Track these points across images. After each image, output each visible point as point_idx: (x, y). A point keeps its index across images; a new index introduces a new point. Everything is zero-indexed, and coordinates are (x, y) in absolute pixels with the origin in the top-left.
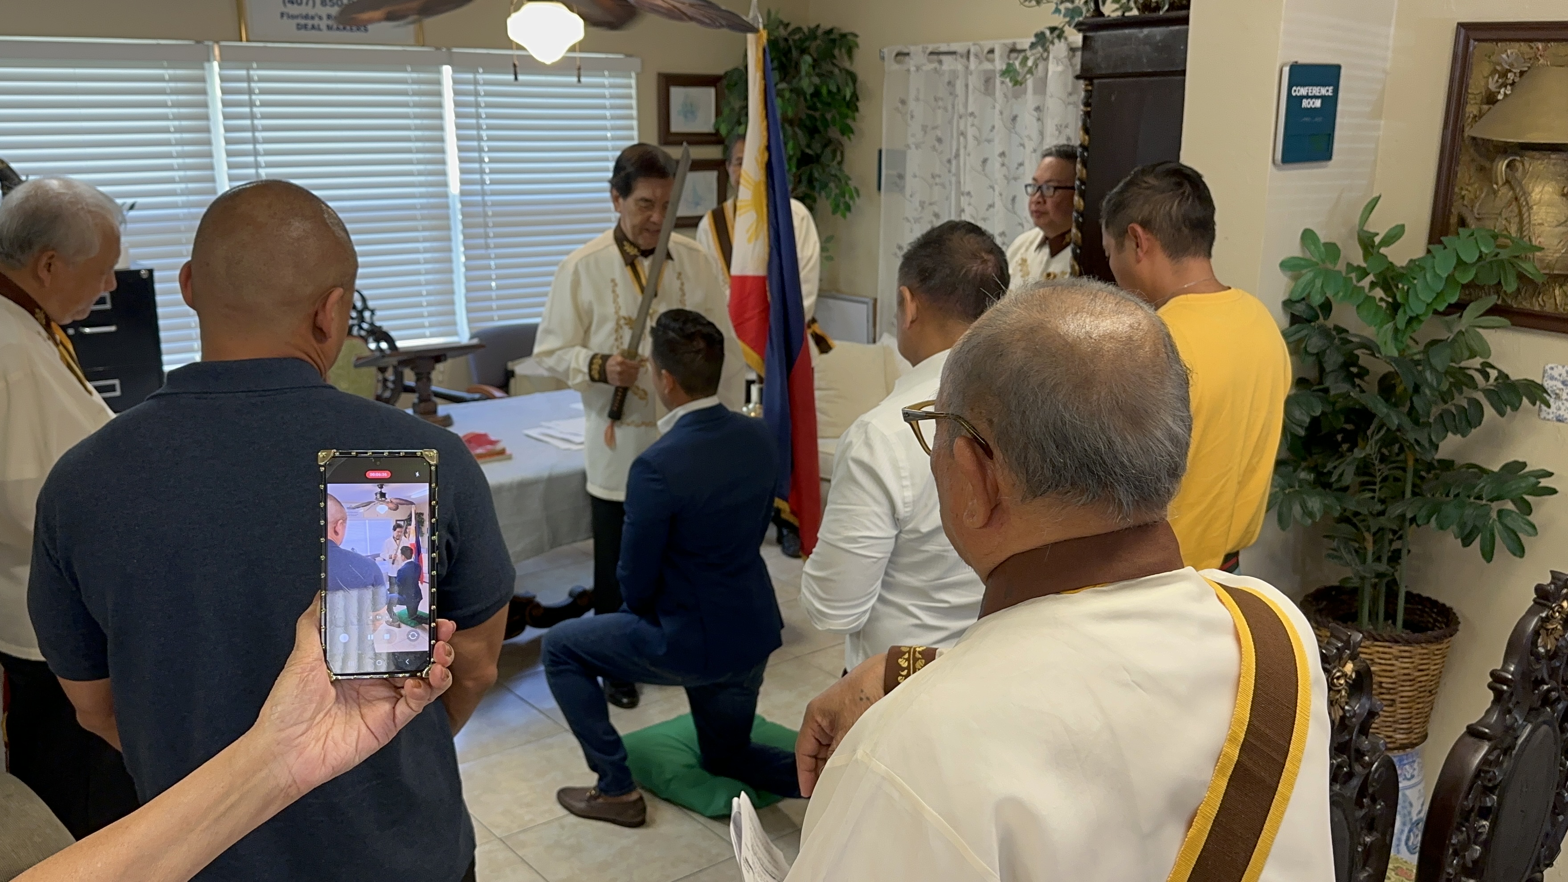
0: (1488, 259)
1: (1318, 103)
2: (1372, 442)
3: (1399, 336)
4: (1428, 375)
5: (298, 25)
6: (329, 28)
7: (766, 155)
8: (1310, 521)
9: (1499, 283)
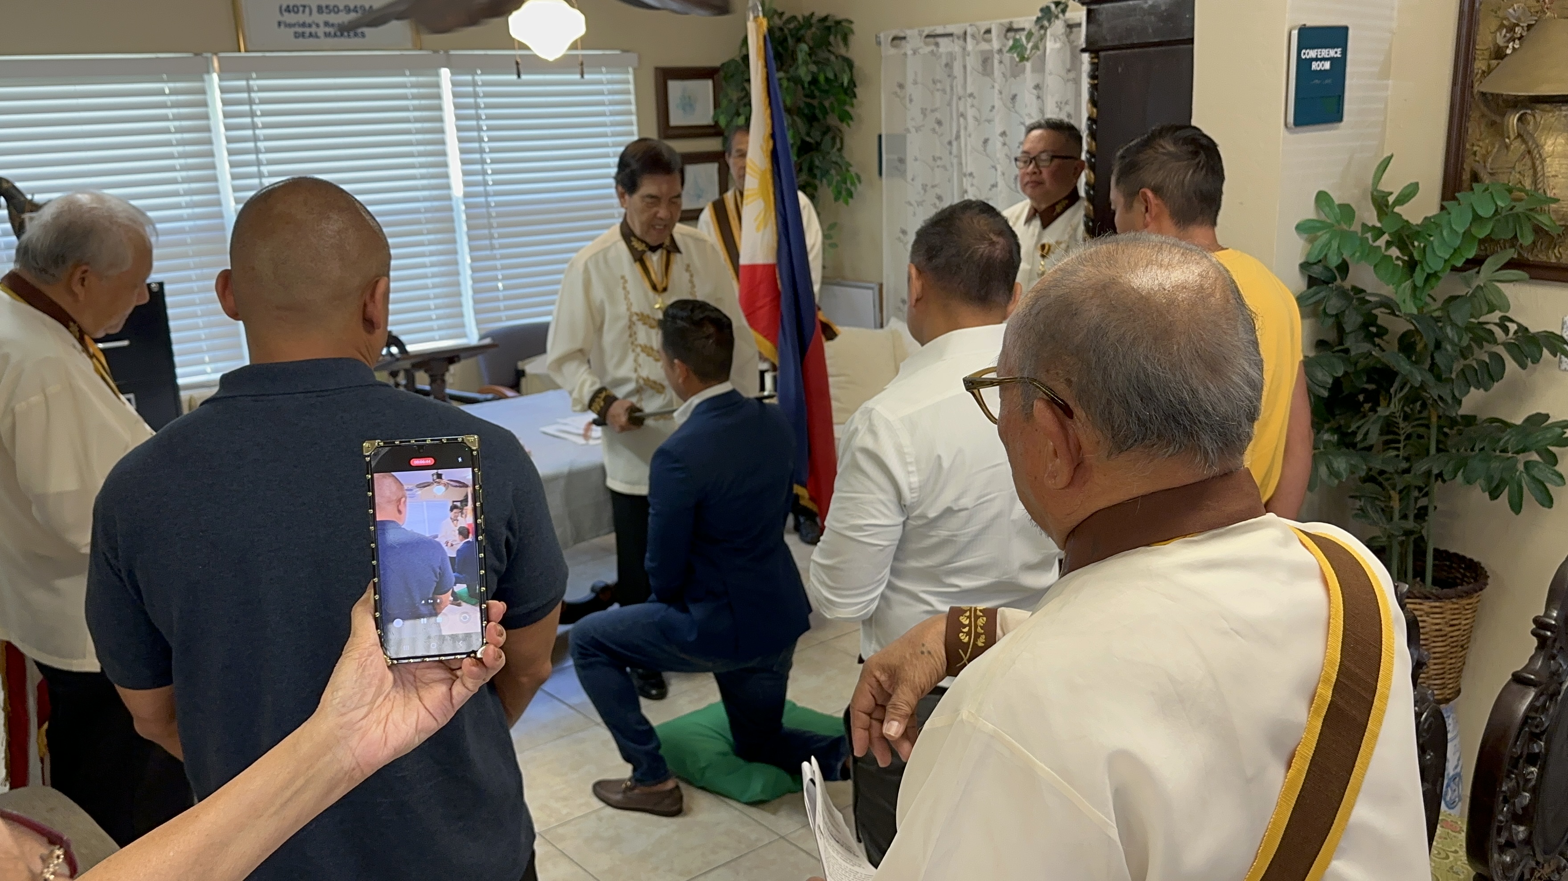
0: (1504, 214)
1: (1327, 65)
2: (1395, 400)
3: (1418, 293)
4: (1449, 330)
5: (296, 33)
6: (327, 35)
7: (771, 143)
8: (1336, 482)
9: (1515, 236)
